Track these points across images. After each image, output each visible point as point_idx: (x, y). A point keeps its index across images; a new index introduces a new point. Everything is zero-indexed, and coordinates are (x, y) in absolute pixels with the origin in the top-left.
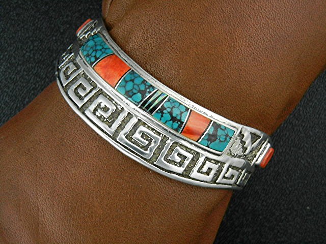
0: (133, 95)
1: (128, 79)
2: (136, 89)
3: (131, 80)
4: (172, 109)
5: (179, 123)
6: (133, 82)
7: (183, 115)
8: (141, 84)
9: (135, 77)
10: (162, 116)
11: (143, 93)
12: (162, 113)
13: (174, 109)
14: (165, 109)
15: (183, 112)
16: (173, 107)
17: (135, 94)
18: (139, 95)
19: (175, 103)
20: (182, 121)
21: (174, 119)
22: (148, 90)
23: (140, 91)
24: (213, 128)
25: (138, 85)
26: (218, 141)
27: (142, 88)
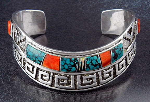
0: (71, 69)
1: (63, 64)
2: (70, 67)
3: (65, 64)
4: (91, 62)
5: (99, 65)
6: (66, 64)
7: (98, 61)
8: (70, 62)
9: (65, 61)
10: (90, 68)
11: (74, 66)
12: (89, 67)
13: (92, 62)
14: (89, 65)
15: (97, 60)
16: (91, 61)
17: (71, 68)
18: (74, 68)
19: (91, 58)
20: (99, 63)
21: (95, 66)
22: (75, 63)
23: (73, 66)
24: (113, 53)
25: (70, 64)
26: (119, 55)
27: (72, 64)
